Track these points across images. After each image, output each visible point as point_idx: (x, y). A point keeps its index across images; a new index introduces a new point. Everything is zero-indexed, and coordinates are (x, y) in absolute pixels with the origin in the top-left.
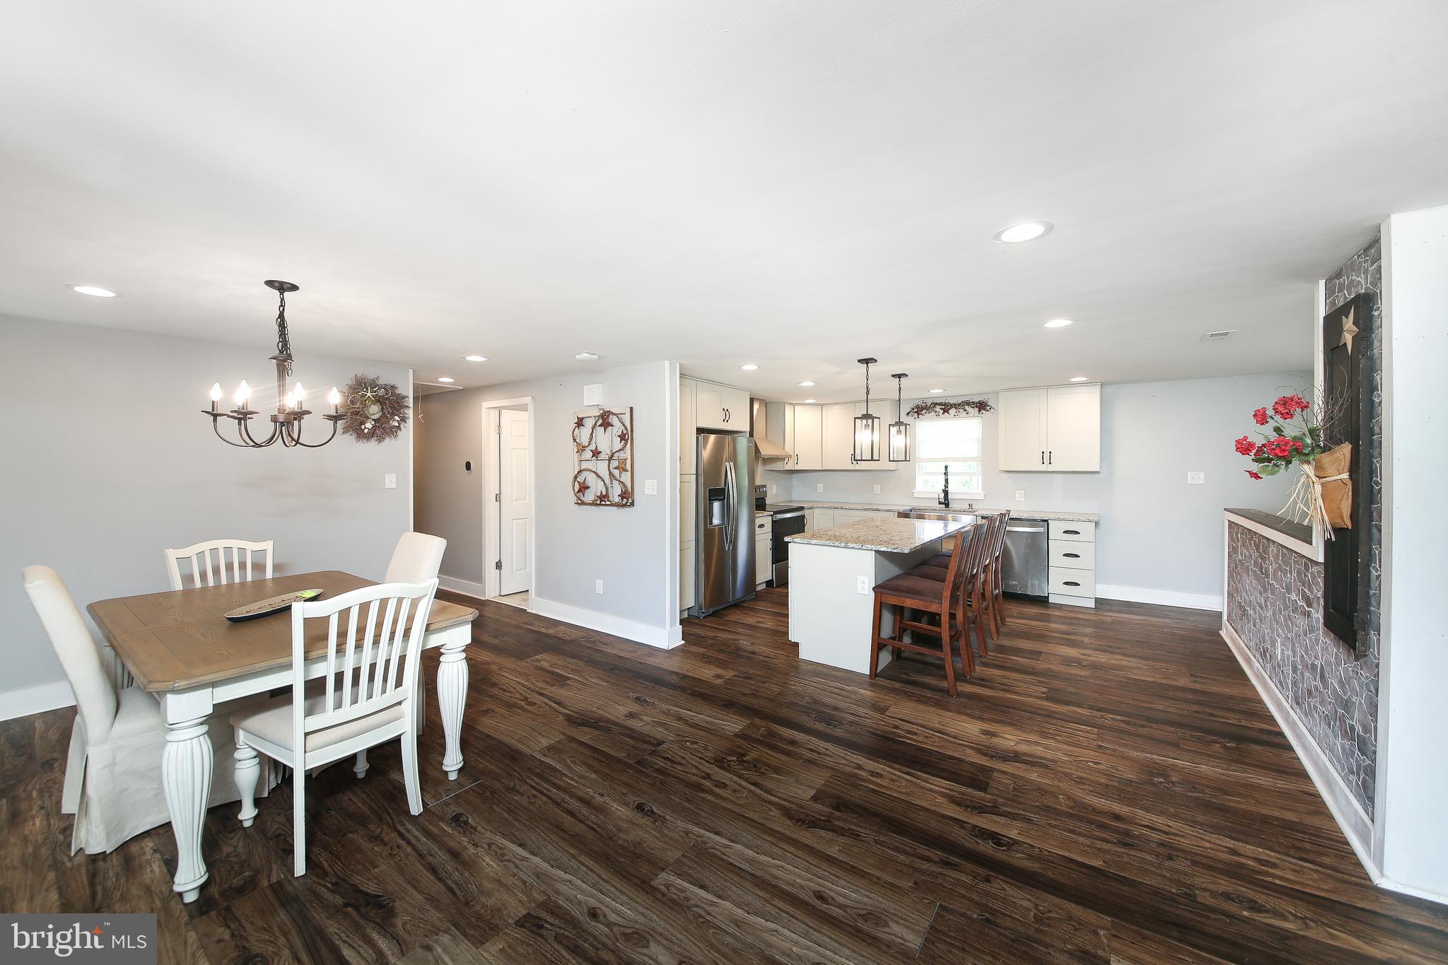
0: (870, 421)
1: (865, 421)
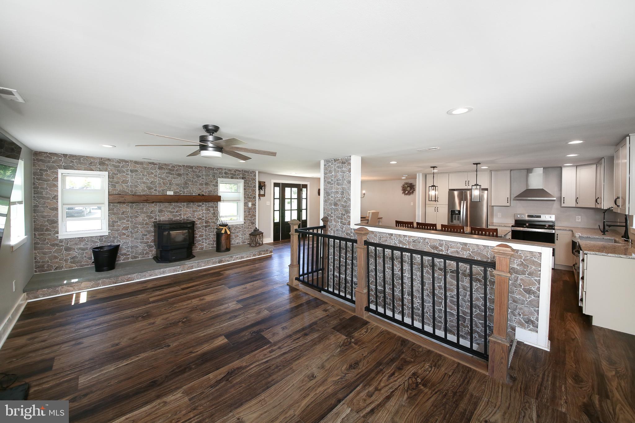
0: (434, 187)
1: (432, 188)
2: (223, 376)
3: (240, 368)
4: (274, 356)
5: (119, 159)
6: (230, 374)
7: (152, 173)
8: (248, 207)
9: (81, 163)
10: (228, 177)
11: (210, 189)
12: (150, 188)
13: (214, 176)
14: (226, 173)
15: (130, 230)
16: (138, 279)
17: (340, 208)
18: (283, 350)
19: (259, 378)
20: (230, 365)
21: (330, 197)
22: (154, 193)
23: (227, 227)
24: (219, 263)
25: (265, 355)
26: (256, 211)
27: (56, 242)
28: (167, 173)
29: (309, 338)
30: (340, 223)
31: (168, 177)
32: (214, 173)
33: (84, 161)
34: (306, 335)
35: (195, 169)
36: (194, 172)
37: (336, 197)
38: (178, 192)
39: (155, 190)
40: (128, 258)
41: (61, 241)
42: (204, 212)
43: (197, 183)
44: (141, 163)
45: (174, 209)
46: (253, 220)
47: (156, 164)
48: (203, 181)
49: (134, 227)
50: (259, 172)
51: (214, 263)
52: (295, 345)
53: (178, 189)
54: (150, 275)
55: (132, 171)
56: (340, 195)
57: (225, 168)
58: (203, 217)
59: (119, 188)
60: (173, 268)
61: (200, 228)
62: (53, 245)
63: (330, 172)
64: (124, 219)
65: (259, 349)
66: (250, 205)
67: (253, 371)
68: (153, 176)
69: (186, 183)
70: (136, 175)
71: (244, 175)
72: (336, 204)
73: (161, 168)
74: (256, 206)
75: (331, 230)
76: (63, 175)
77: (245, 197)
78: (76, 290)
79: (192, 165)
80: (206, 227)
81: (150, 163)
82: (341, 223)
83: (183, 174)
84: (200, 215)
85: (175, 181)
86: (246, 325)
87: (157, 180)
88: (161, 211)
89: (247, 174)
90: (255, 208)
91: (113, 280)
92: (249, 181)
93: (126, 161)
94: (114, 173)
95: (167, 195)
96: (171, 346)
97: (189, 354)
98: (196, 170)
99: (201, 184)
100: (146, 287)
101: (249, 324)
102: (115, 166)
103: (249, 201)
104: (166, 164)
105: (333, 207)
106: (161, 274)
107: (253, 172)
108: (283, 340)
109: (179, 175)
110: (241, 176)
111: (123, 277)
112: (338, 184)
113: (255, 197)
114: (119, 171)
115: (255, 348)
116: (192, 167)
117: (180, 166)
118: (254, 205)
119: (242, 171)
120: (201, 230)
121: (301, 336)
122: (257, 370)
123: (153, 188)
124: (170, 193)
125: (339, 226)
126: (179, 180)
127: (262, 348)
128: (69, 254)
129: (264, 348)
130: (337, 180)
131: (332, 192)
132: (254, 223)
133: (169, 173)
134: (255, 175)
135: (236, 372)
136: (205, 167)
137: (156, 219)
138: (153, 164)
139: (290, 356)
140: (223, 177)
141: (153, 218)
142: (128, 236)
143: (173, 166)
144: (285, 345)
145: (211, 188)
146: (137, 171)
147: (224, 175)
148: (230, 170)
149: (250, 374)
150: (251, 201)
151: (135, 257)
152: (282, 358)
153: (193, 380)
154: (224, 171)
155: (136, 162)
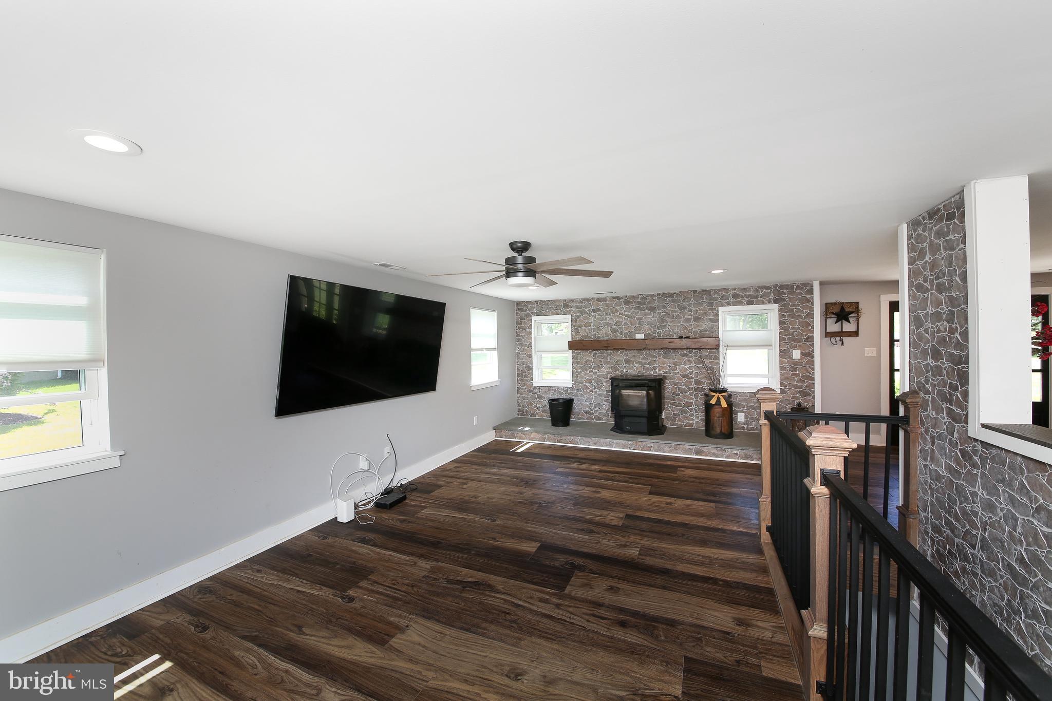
2: (470, 580)
3: (491, 588)
4: (535, 608)
5: (582, 299)
6: (477, 585)
7: (617, 311)
8: (792, 358)
9: (548, 308)
10: (740, 303)
11: (704, 327)
12: (614, 331)
13: (711, 304)
14: (735, 296)
15: (593, 383)
16: (581, 444)
17: (945, 364)
18: (556, 613)
19: (483, 613)
20: (492, 576)
21: (922, 330)
22: (620, 337)
23: (725, 394)
24: (697, 453)
25: (531, 598)
26: (813, 369)
27: (531, 389)
28: (635, 308)
29: (618, 633)
30: (945, 415)
31: (636, 314)
32: (711, 299)
33: (551, 305)
34: (623, 624)
35: (676, 297)
36: (674, 301)
37: (936, 330)
38: (651, 335)
39: (621, 333)
40: (592, 418)
41: (535, 388)
42: (693, 365)
43: (681, 318)
44: (604, 300)
45: (646, 359)
46: (806, 387)
47: (621, 298)
48: (691, 315)
49: (598, 381)
50: (822, 284)
51: (686, 452)
52: (579, 621)
53: (650, 329)
54: (595, 444)
55: (594, 311)
56: (945, 323)
57: (734, 287)
58: (691, 373)
59: (582, 332)
60: (623, 442)
61: (687, 392)
62: (529, 391)
63: (922, 254)
64: (588, 370)
65: (539, 586)
66: (797, 354)
67: (490, 601)
68: (618, 314)
69: (663, 320)
70: (599, 315)
71: (780, 293)
72: (936, 355)
73: (627, 302)
74: (813, 357)
75: (927, 431)
76: (537, 321)
77: (781, 339)
78: (527, 439)
79: (672, 292)
80: (696, 390)
81: (614, 298)
82: (948, 414)
83: (658, 308)
84: (686, 370)
85: (646, 320)
86: (580, 550)
87: (623, 319)
88: (627, 362)
89: (786, 291)
90: (812, 363)
91: (557, 438)
92: (794, 305)
93: (588, 300)
94: (576, 316)
95: (635, 339)
96: (496, 522)
97: (491, 539)
98: (716, 296)
99: (688, 320)
100: (576, 455)
101: (585, 550)
102: (578, 307)
103: (795, 347)
104: (634, 296)
105: (930, 361)
106: (607, 446)
107: (805, 285)
108: (579, 601)
109: (652, 309)
110: (772, 296)
111: (566, 437)
112: (940, 289)
113: (810, 339)
114: (582, 313)
115: (540, 581)
116: (671, 295)
117: (653, 296)
118: (808, 355)
119: (775, 286)
120: (688, 394)
121: (612, 620)
122: (495, 604)
123: (617, 331)
124: (640, 336)
125: (945, 423)
126: (653, 318)
127: (544, 587)
128: (541, 403)
129: (545, 589)
130: (938, 278)
131: (927, 314)
132: (809, 395)
133: (638, 308)
134: (811, 292)
135: (482, 587)
136: (695, 292)
137: (622, 372)
138: (618, 298)
139: (547, 626)
140: (729, 304)
141: (618, 370)
142: (591, 391)
143: (643, 298)
144: (571, 610)
145: (705, 325)
146: (599, 310)
147: (731, 300)
148: (744, 290)
149: (485, 601)
150: (800, 346)
151: (599, 419)
152: (535, 618)
153: (452, 563)
154: (731, 293)
155: (599, 300)
